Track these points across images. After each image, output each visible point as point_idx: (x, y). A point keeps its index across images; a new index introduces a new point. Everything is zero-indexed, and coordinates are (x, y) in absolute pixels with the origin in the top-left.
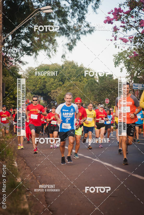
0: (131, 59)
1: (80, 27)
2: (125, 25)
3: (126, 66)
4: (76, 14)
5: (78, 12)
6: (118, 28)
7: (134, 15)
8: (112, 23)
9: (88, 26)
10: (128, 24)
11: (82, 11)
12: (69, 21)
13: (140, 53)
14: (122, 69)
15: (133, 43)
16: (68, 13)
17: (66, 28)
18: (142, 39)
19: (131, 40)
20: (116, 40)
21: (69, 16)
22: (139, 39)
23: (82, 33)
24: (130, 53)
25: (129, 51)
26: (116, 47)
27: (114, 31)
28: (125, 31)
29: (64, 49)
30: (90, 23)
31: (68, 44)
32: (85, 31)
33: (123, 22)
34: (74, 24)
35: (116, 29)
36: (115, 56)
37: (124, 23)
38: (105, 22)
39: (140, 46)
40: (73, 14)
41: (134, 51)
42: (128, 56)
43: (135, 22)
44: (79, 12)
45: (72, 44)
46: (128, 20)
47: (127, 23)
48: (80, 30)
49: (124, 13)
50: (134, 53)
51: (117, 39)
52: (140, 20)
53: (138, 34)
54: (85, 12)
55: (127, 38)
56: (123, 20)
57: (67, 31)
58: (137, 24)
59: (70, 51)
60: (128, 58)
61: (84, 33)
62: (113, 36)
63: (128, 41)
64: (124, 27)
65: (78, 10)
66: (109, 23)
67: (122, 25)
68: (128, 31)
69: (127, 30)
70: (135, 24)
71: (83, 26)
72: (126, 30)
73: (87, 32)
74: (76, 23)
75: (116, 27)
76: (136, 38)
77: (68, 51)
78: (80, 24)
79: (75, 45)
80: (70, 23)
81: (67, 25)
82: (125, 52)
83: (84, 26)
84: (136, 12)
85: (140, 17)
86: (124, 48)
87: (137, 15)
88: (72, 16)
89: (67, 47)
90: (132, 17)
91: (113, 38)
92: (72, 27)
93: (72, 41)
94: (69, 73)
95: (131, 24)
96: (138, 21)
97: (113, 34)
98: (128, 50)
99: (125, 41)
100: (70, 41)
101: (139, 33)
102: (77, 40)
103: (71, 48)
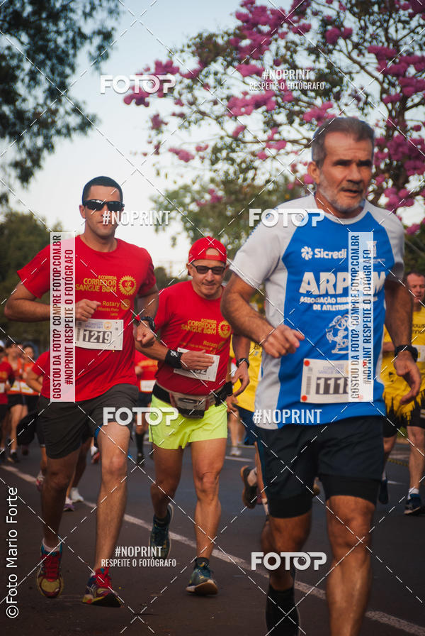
0: (201, 210)
1: (54, 113)
2: (186, 110)
3: (187, 229)
4: (42, 77)
5: (48, 69)
6: (166, 120)
7: (211, 80)
8: (147, 105)
9: (77, 110)
10: (194, 107)
11: (60, 68)
12: (20, 96)
13: (229, 192)
14: (174, 239)
15: (207, 162)
16: (18, 73)
17: (11, 116)
18: (233, 151)
19: (201, 153)
20: (157, 153)
21: (23, 80)
22: (224, 153)
23: (59, 132)
24: (198, 192)
25: (196, 187)
26: (158, 174)
27: (153, 128)
28: (186, 128)
29: (7, 177)
30: (84, 102)
31: (16, 165)
32: (68, 127)
33: (179, 103)
34: (38, 105)
35: (157, 123)
36: (156, 202)
37: (182, 105)
38: (128, 101)
39: (227, 174)
40: (33, 76)
41: (212, 186)
42: (193, 200)
43: (215, 103)
44: (53, 70)
45: (29, 164)
46: (193, 96)
47: (191, 104)
48: (54, 122)
49: (181, 75)
50: (211, 192)
51: (161, 150)
52: (228, 98)
53: (222, 138)
54: (68, 71)
55: (191, 149)
56: (180, 95)
57: (14, 125)
58: (220, 109)
59: (25, 184)
60: (194, 207)
61: (64, 131)
62: (150, 142)
63: (193, 158)
64: (182, 116)
65: (49, 63)
66: (138, 103)
67: (178, 109)
68: (193, 127)
69: (189, 125)
70: (216, 108)
71: (62, 111)
72: (186, 124)
73: (75, 129)
74: (41, 101)
75: (158, 115)
76: (216, 150)
77: (17, 184)
78: (53, 105)
79: (39, 166)
80: (24, 100)
81: (15, 105)
82: (186, 188)
83: (67, 113)
84: (216, 74)
85: (228, 88)
86: (182, 176)
87: (220, 83)
88: (30, 81)
89: (14, 173)
90: (206, 86)
91: (151, 149)
92: (29, 115)
93: (29, 153)
94: (20, 249)
95: (202, 108)
96: (222, 100)
97: (150, 136)
98: (194, 183)
99: (185, 157)
100: (24, 155)
101: (223, 133)
102: (45, 153)
103: (25, 176)
